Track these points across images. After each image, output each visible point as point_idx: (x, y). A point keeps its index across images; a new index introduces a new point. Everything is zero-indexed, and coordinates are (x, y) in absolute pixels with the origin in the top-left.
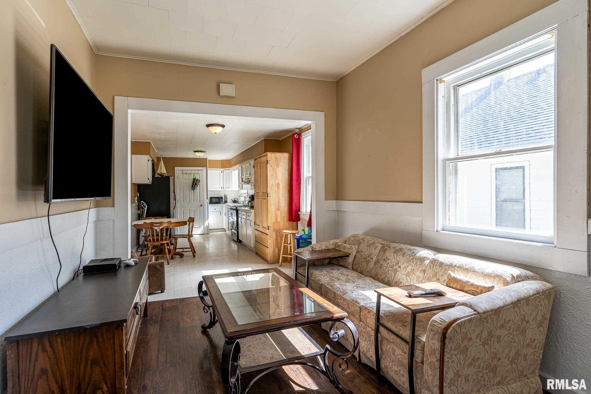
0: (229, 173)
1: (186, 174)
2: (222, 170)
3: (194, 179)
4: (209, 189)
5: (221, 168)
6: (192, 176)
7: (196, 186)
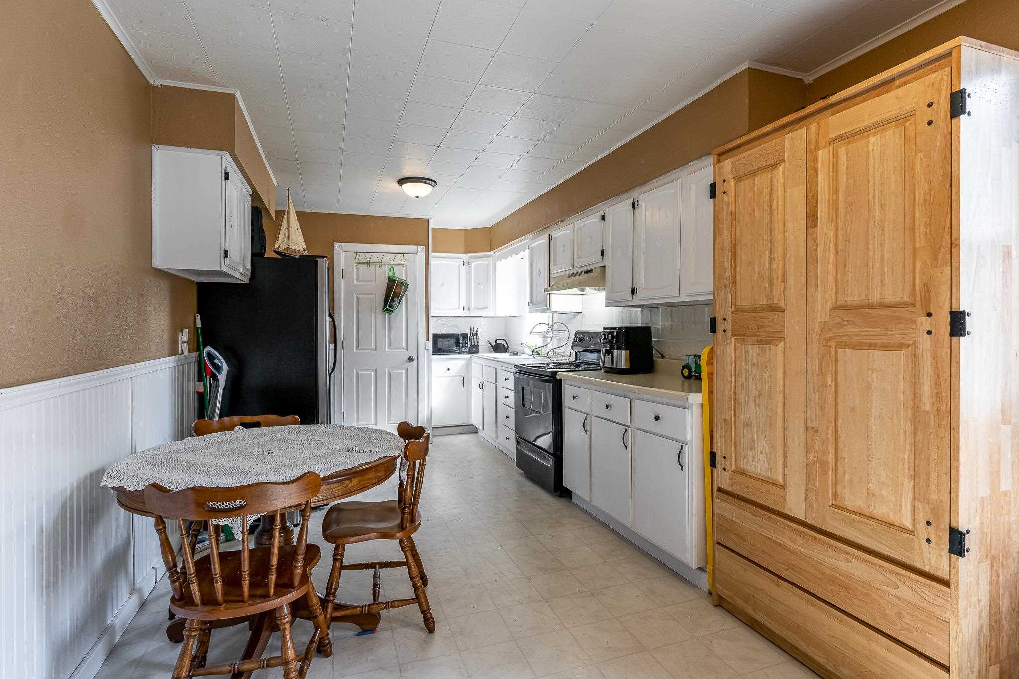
0: (488, 265)
1: (368, 264)
2: (464, 256)
3: (391, 281)
4: (433, 312)
5: (464, 252)
6: (384, 273)
7: (396, 301)
